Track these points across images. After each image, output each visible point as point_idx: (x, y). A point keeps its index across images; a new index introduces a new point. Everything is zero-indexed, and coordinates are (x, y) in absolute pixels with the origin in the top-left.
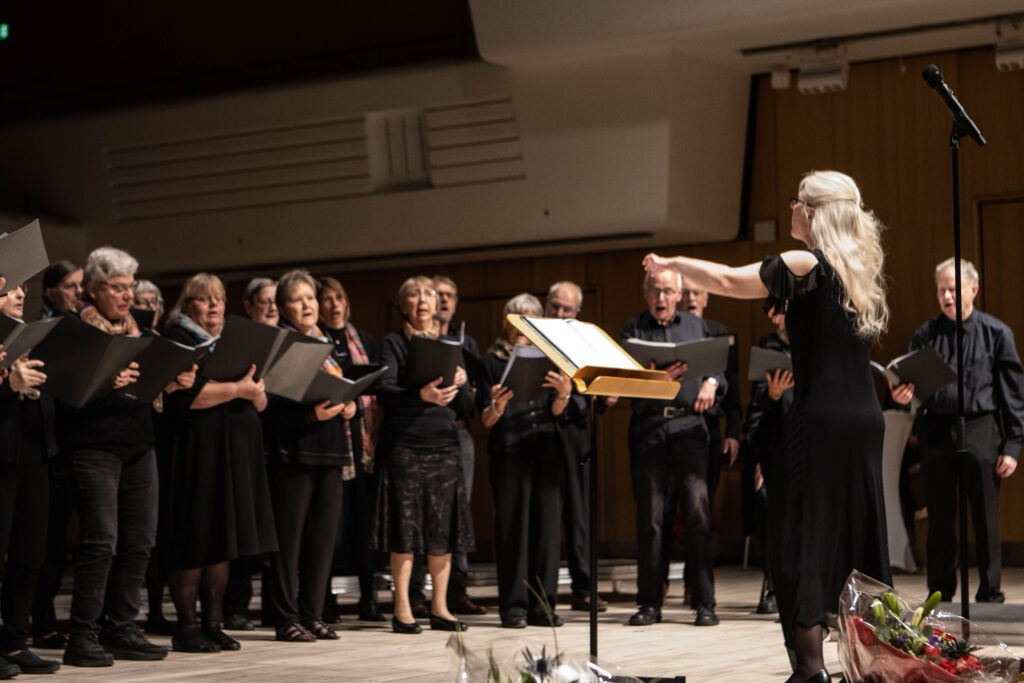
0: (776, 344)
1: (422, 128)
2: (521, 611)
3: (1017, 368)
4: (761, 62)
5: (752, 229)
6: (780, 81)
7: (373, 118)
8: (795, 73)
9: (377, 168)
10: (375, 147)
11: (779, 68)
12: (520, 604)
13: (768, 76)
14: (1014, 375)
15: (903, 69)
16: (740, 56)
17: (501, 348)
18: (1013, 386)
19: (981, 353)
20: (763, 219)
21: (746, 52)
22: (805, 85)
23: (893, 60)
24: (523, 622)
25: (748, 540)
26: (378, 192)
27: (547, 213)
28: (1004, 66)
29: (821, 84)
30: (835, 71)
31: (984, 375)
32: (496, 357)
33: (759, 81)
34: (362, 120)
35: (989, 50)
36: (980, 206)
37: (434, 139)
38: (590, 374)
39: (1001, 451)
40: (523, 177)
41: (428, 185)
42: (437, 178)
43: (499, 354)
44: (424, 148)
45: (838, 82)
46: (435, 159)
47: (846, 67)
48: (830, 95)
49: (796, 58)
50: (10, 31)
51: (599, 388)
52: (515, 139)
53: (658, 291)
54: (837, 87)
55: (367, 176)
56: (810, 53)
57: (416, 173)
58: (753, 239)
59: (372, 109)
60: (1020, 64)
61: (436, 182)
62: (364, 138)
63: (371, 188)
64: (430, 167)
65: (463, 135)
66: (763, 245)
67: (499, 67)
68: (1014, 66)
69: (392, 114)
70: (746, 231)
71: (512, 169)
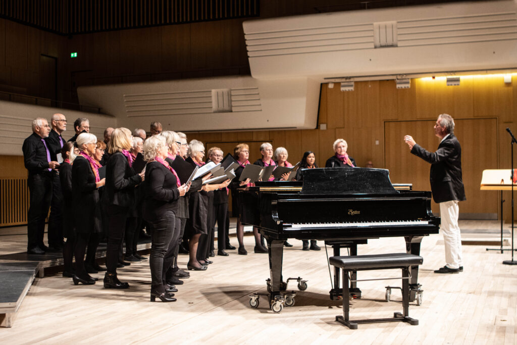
1: (230, 95)
4: (326, 81)
5: (320, 126)
6: (331, 86)
7: (214, 91)
9: (214, 106)
10: (214, 99)
11: (332, 83)
13: (327, 84)
15: (370, 86)
20: (323, 123)
21: (325, 79)
22: (342, 89)
26: (215, 113)
27: (268, 121)
28: (399, 87)
29: (347, 89)
30: (351, 86)
34: (211, 91)
36: (384, 122)
37: (233, 98)
40: (261, 110)
41: (231, 111)
42: (234, 109)
44: (230, 101)
45: (352, 88)
46: (234, 104)
47: (354, 84)
48: (349, 92)
49: (337, 81)
52: (259, 99)
54: (352, 90)
55: (211, 108)
56: (344, 80)
57: (226, 108)
58: (319, 128)
59: (214, 88)
60: (403, 88)
61: (233, 110)
62: (211, 97)
63: (212, 111)
64: (232, 106)
65: (243, 98)
66: (323, 131)
67: (255, 79)
68: (402, 87)
69: (220, 90)
70: (318, 127)
71: (258, 108)
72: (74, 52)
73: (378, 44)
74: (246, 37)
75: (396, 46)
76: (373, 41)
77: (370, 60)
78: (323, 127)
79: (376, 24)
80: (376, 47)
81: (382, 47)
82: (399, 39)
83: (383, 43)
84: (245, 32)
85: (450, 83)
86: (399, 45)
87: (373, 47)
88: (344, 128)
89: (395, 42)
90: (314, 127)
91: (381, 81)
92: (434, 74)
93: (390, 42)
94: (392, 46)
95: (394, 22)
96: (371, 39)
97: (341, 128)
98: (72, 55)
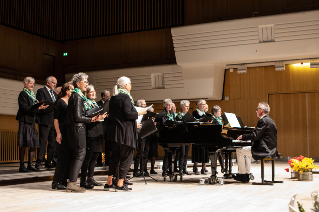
1: (163, 77)
4: (228, 67)
5: (224, 98)
6: (231, 71)
7: (152, 75)
9: (153, 85)
10: (153, 80)
11: (231, 68)
13: (229, 69)
15: (257, 70)
16: (226, 66)
20: (226, 96)
21: (227, 65)
22: (238, 72)
23: (255, 67)
26: (153, 89)
27: (188, 94)
28: (277, 70)
29: (242, 72)
30: (245, 70)
33: (226, 71)
34: (150, 75)
35: (273, 67)
36: (268, 95)
37: (165, 79)
40: (184, 87)
41: (164, 88)
42: (166, 87)
44: (163, 81)
45: (245, 71)
46: (165, 83)
48: (243, 74)
49: (236, 67)
50: (68, 54)
52: (182, 80)
54: (245, 72)
55: (151, 86)
56: (240, 66)
57: (161, 86)
58: (224, 100)
59: (153, 73)
60: (280, 70)
62: (151, 78)
63: (152, 88)
64: (164, 85)
65: (172, 79)
66: (226, 101)
67: (180, 66)
68: (279, 70)
69: (156, 74)
70: (223, 98)
71: (182, 85)
72: (65, 52)
73: (261, 40)
74: (173, 38)
75: (274, 41)
76: (258, 38)
77: (257, 51)
78: (227, 98)
79: (260, 27)
80: (260, 43)
81: (264, 42)
82: (276, 36)
83: (265, 39)
84: (172, 35)
85: (313, 66)
86: (276, 41)
87: (258, 42)
88: (241, 99)
89: (273, 39)
90: (220, 98)
91: (265, 66)
92: (302, 60)
93: (270, 39)
94: (271, 41)
95: (272, 25)
96: (257, 37)
97: (239, 99)
98: (64, 54)
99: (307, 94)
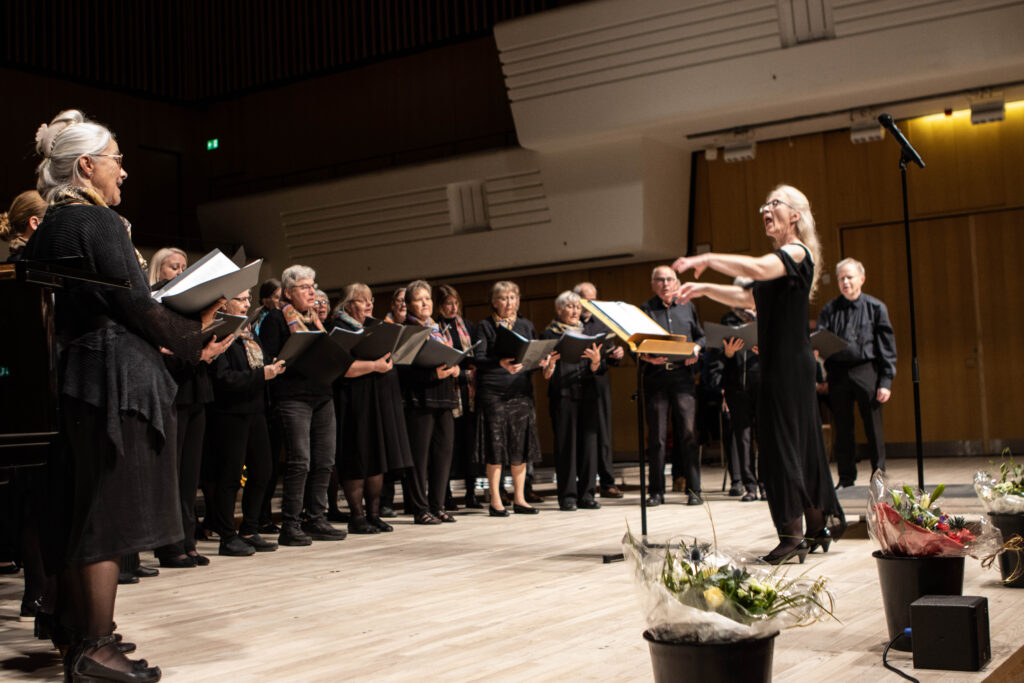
0: (732, 319)
1: (483, 192)
2: (573, 500)
3: (889, 330)
4: (698, 144)
6: (711, 155)
7: (452, 188)
8: (721, 150)
9: (455, 218)
10: (453, 206)
11: (710, 147)
12: (572, 495)
13: (702, 153)
14: (887, 335)
15: (791, 144)
16: (685, 140)
17: (556, 326)
18: (886, 343)
19: (867, 321)
20: (702, 244)
21: (690, 137)
22: (728, 157)
23: (784, 140)
24: (575, 507)
25: (701, 448)
26: (457, 233)
27: (565, 243)
28: (857, 141)
29: (739, 156)
30: (748, 147)
31: (868, 335)
32: (553, 332)
33: (697, 157)
34: (445, 189)
35: (846, 131)
36: (841, 230)
37: (491, 199)
38: (639, 339)
39: (878, 386)
40: (549, 221)
41: (488, 228)
42: (494, 224)
43: (555, 330)
44: (485, 205)
45: (749, 154)
46: (493, 211)
47: (754, 145)
48: (744, 163)
49: (721, 141)
50: (219, 143)
51: (646, 348)
52: (544, 197)
53: (663, 280)
54: (749, 157)
55: (449, 224)
56: (731, 136)
57: (480, 221)
59: (451, 182)
60: (867, 139)
61: (493, 227)
62: (447, 200)
63: (452, 233)
64: (489, 217)
65: (510, 196)
67: (531, 152)
68: (863, 140)
69: (464, 184)
71: (542, 216)
72: (212, 139)
73: (790, 37)
74: (503, 58)
75: (834, 37)
76: (776, 30)
77: (774, 77)
80: (785, 46)
81: (800, 43)
82: (837, 19)
83: (803, 34)
84: (500, 46)
85: (980, 117)
86: (838, 34)
87: (778, 45)
89: (829, 29)
92: (944, 99)
93: (818, 29)
94: (824, 38)
96: (774, 28)
98: (209, 145)
99: (971, 219)
